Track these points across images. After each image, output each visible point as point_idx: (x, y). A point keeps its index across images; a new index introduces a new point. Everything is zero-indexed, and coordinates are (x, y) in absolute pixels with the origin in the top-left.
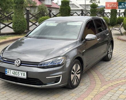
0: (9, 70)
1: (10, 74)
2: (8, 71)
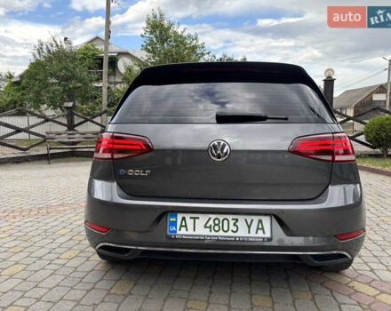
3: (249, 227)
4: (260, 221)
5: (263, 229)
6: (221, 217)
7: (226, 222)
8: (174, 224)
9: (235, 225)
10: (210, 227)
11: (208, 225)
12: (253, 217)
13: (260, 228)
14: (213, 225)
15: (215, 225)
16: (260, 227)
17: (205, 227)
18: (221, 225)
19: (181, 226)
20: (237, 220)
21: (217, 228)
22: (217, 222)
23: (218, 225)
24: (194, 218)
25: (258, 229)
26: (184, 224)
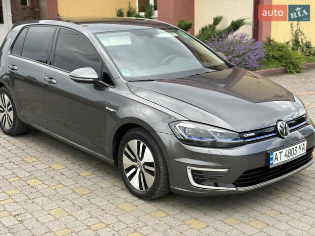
0: (278, 152)
1: (279, 161)
2: (276, 154)
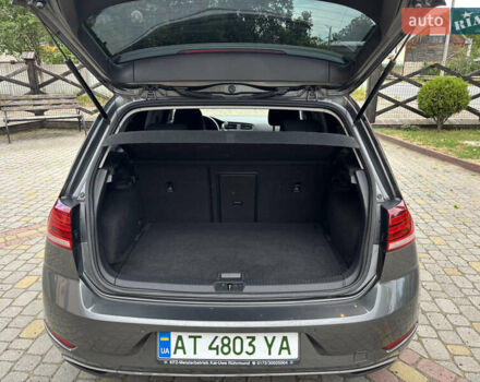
3: (270, 346)
4: (285, 339)
5: (288, 348)
6: (232, 336)
7: (238, 341)
8: (167, 345)
9: (250, 344)
10: (217, 349)
11: (214, 346)
12: (275, 334)
13: (285, 347)
14: (220, 346)
15: (224, 345)
16: (285, 345)
17: (210, 348)
18: (231, 345)
19: (177, 348)
20: (254, 338)
21: (226, 350)
22: (226, 341)
23: (228, 345)
24: (195, 338)
25: (282, 348)
26: (180, 345)
